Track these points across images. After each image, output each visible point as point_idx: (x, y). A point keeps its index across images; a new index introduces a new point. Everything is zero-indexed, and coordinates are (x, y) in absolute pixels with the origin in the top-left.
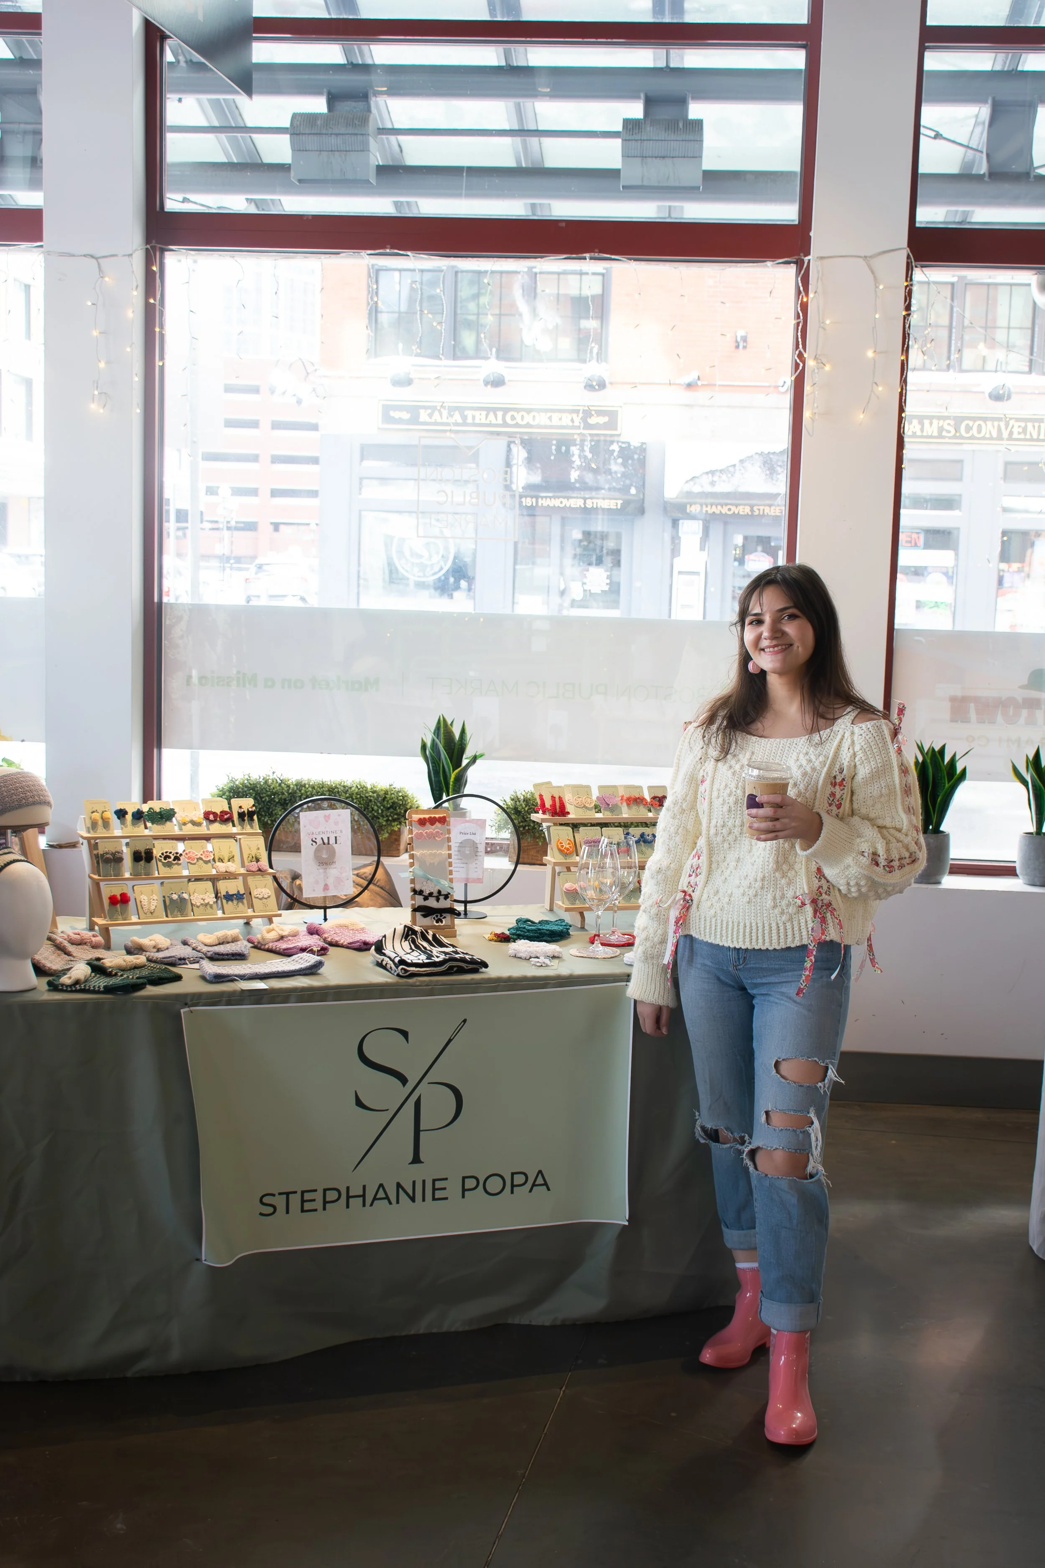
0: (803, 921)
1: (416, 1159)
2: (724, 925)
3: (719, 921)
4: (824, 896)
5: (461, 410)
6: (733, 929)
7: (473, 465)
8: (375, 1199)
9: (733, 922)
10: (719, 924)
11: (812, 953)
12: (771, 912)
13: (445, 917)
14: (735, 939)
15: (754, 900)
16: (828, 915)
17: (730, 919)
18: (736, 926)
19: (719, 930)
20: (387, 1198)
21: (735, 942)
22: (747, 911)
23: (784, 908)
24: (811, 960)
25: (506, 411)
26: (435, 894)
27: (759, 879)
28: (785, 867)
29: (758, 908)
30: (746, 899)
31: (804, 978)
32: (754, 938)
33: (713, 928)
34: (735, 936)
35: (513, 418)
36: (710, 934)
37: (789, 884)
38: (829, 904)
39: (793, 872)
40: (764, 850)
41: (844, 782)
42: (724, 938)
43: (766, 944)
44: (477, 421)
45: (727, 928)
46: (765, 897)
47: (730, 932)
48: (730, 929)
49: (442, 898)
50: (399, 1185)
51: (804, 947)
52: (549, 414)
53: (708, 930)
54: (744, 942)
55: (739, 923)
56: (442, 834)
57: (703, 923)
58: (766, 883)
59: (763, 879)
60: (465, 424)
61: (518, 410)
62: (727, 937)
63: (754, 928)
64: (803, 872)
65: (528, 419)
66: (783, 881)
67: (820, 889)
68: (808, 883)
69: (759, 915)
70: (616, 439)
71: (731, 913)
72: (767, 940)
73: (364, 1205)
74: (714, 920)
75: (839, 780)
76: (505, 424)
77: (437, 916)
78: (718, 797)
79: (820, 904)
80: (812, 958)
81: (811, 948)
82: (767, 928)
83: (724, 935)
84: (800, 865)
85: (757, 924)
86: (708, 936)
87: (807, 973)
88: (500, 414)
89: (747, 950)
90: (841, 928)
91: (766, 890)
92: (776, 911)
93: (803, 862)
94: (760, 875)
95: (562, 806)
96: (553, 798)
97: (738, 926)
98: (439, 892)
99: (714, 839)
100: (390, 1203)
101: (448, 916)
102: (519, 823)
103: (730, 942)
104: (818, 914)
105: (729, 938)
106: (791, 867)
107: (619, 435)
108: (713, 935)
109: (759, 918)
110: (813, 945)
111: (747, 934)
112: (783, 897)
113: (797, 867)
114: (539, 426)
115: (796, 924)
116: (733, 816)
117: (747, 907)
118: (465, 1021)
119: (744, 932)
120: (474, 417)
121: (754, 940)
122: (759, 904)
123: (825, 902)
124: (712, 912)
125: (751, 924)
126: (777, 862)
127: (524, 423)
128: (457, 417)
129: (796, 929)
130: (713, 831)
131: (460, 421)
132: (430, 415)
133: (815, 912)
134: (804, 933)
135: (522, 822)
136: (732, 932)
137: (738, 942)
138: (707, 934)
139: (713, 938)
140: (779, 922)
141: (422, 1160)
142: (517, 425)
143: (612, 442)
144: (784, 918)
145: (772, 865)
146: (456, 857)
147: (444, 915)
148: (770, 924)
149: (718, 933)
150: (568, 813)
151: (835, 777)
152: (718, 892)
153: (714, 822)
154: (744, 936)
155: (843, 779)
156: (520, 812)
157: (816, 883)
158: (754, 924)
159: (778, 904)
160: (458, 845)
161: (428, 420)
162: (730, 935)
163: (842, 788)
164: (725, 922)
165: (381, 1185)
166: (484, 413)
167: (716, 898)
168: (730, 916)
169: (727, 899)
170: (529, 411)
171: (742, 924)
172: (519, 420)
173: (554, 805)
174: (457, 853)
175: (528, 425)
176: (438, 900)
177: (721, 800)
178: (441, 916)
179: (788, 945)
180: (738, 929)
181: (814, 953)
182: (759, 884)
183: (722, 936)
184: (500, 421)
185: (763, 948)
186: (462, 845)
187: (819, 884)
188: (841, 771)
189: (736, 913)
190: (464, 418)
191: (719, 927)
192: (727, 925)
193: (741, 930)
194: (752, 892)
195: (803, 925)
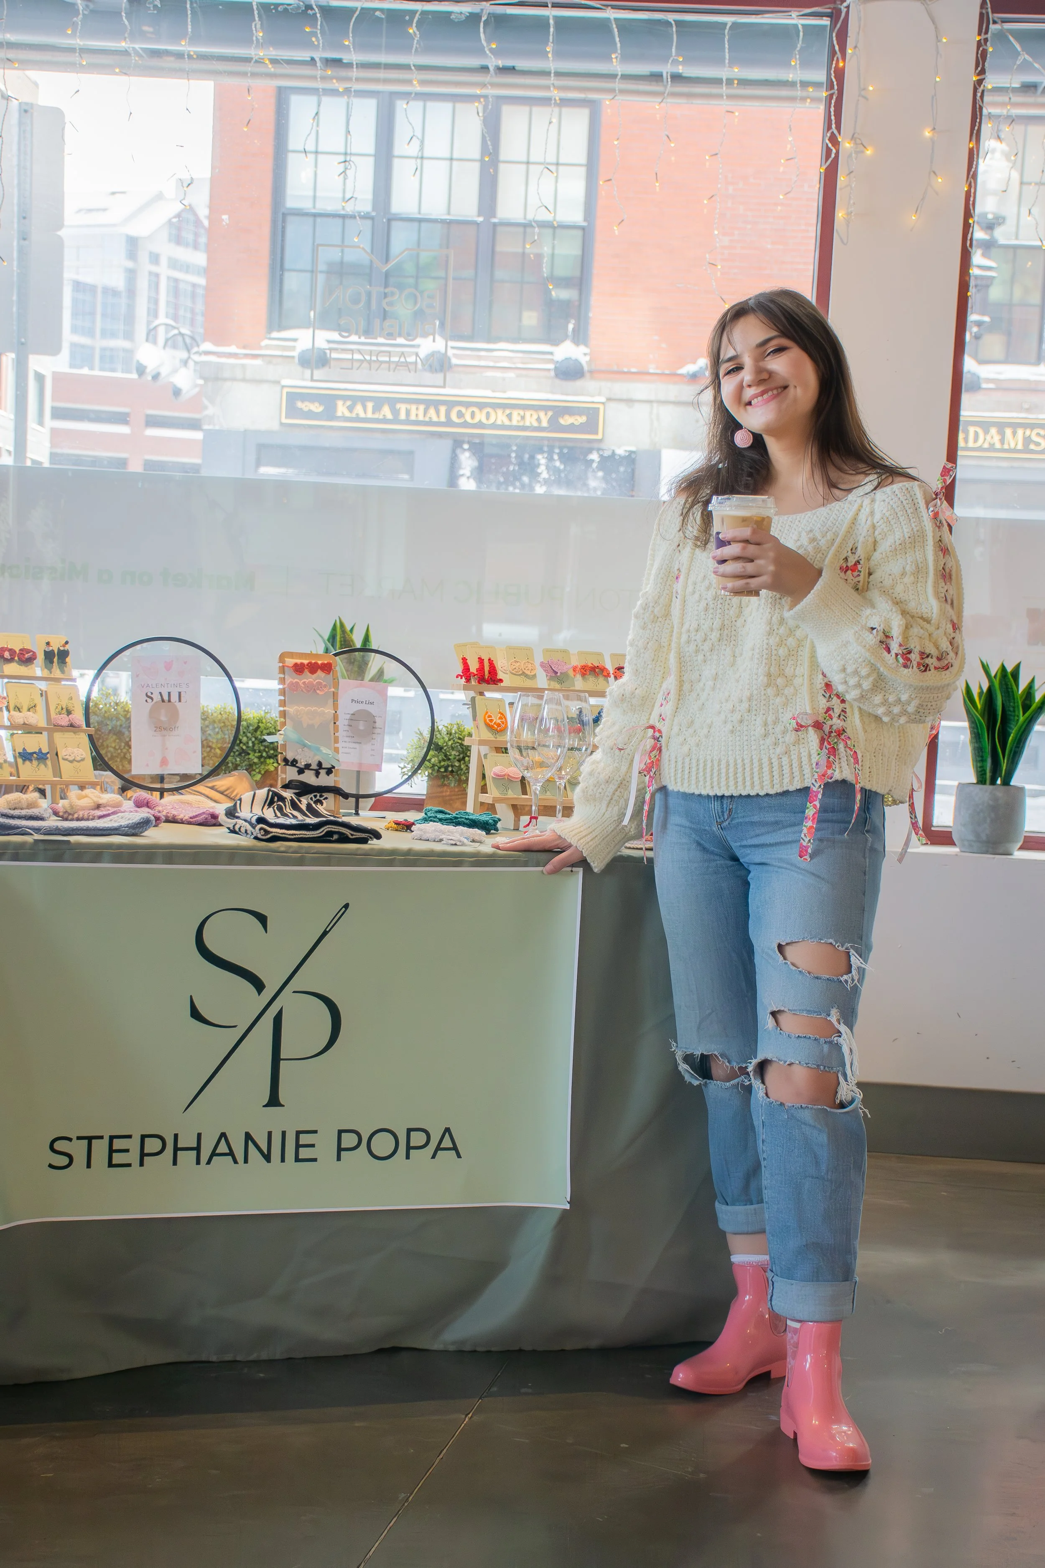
0: (804, 754)
1: (274, 1101)
2: (701, 766)
3: (694, 762)
4: (835, 720)
5: (392, 402)
6: (712, 770)
7: (406, 477)
8: (214, 1154)
9: (712, 761)
10: (694, 765)
11: (816, 796)
12: (762, 742)
13: (326, 798)
14: (715, 784)
15: (739, 728)
16: (841, 746)
17: (708, 757)
18: (716, 765)
19: (694, 773)
20: (231, 1153)
21: (716, 788)
22: (730, 744)
23: (780, 736)
24: (815, 806)
25: (450, 405)
26: (314, 766)
27: (744, 699)
28: (780, 681)
29: (745, 738)
30: (729, 727)
31: (805, 830)
32: (740, 780)
33: (687, 772)
34: (715, 779)
35: (460, 415)
36: (683, 779)
37: (785, 705)
38: (840, 732)
39: (792, 690)
40: (752, 659)
41: (859, 567)
42: (701, 783)
43: (756, 788)
44: (413, 417)
45: (705, 769)
46: (753, 722)
47: (708, 775)
48: (708, 770)
49: (323, 772)
50: (248, 1137)
51: (806, 789)
52: (508, 412)
53: (679, 775)
54: (728, 787)
55: (720, 761)
56: (325, 686)
57: (673, 766)
58: (754, 703)
59: (750, 699)
60: (396, 420)
61: (468, 405)
62: (705, 782)
63: (739, 766)
64: (805, 691)
65: (480, 416)
66: (778, 700)
67: (831, 712)
68: (812, 699)
69: (746, 747)
70: (596, 445)
71: (710, 748)
72: (757, 782)
73: (198, 1162)
74: (687, 760)
75: (851, 563)
76: (449, 423)
77: (315, 796)
78: (694, 592)
79: (826, 728)
80: (817, 803)
81: (815, 789)
82: (756, 764)
83: (701, 779)
84: (801, 678)
85: (743, 760)
86: (679, 784)
87: (810, 824)
88: (443, 409)
89: (732, 797)
90: (856, 761)
91: (754, 712)
92: (769, 741)
93: (806, 676)
94: (747, 693)
95: (493, 670)
96: (481, 661)
97: (719, 765)
98: (320, 764)
99: (687, 649)
100: (236, 1162)
101: (331, 796)
102: (440, 762)
103: (708, 788)
104: (826, 743)
105: (708, 783)
106: (789, 682)
107: (600, 441)
108: (686, 781)
109: (746, 752)
110: (817, 785)
111: (731, 775)
112: (776, 721)
113: (797, 681)
114: (494, 426)
115: (794, 757)
116: (711, 616)
117: (731, 739)
118: (346, 906)
119: (727, 773)
120: (408, 412)
121: (740, 784)
122: (746, 733)
123: (834, 728)
124: (685, 749)
125: (735, 761)
126: (769, 675)
127: (476, 420)
128: (386, 412)
129: (795, 765)
130: (684, 638)
131: (389, 416)
132: (351, 409)
133: (822, 741)
134: (807, 771)
135: (444, 760)
136: (712, 775)
137: (720, 788)
138: (679, 780)
139: (686, 785)
140: (772, 756)
141: (282, 1101)
142: (465, 425)
143: (590, 451)
144: (779, 750)
145: (762, 679)
146: (345, 733)
147: (325, 795)
148: (760, 760)
149: (694, 778)
150: (501, 681)
151: (846, 559)
152: (692, 722)
153: (686, 627)
154: (727, 779)
155: (858, 562)
156: (441, 748)
157: (823, 703)
158: (739, 761)
159: (771, 731)
160: (348, 717)
161: (347, 414)
162: (708, 779)
163: (856, 573)
164: (701, 762)
165: (223, 1135)
166: (422, 407)
167: (691, 731)
168: (709, 752)
169: (705, 731)
170: (481, 406)
171: (723, 762)
172: (468, 418)
173: (481, 669)
174: (347, 728)
175: (480, 425)
176: (317, 774)
177: (697, 596)
178: (321, 796)
179: (785, 789)
180: (719, 770)
181: (820, 796)
182: (745, 705)
183: (697, 782)
184: (443, 419)
185: (753, 793)
186: (355, 718)
187: (828, 704)
188: (853, 551)
189: (716, 748)
190: (395, 412)
191: (694, 769)
192: (705, 765)
193: (723, 771)
194: (736, 717)
195: (805, 760)
